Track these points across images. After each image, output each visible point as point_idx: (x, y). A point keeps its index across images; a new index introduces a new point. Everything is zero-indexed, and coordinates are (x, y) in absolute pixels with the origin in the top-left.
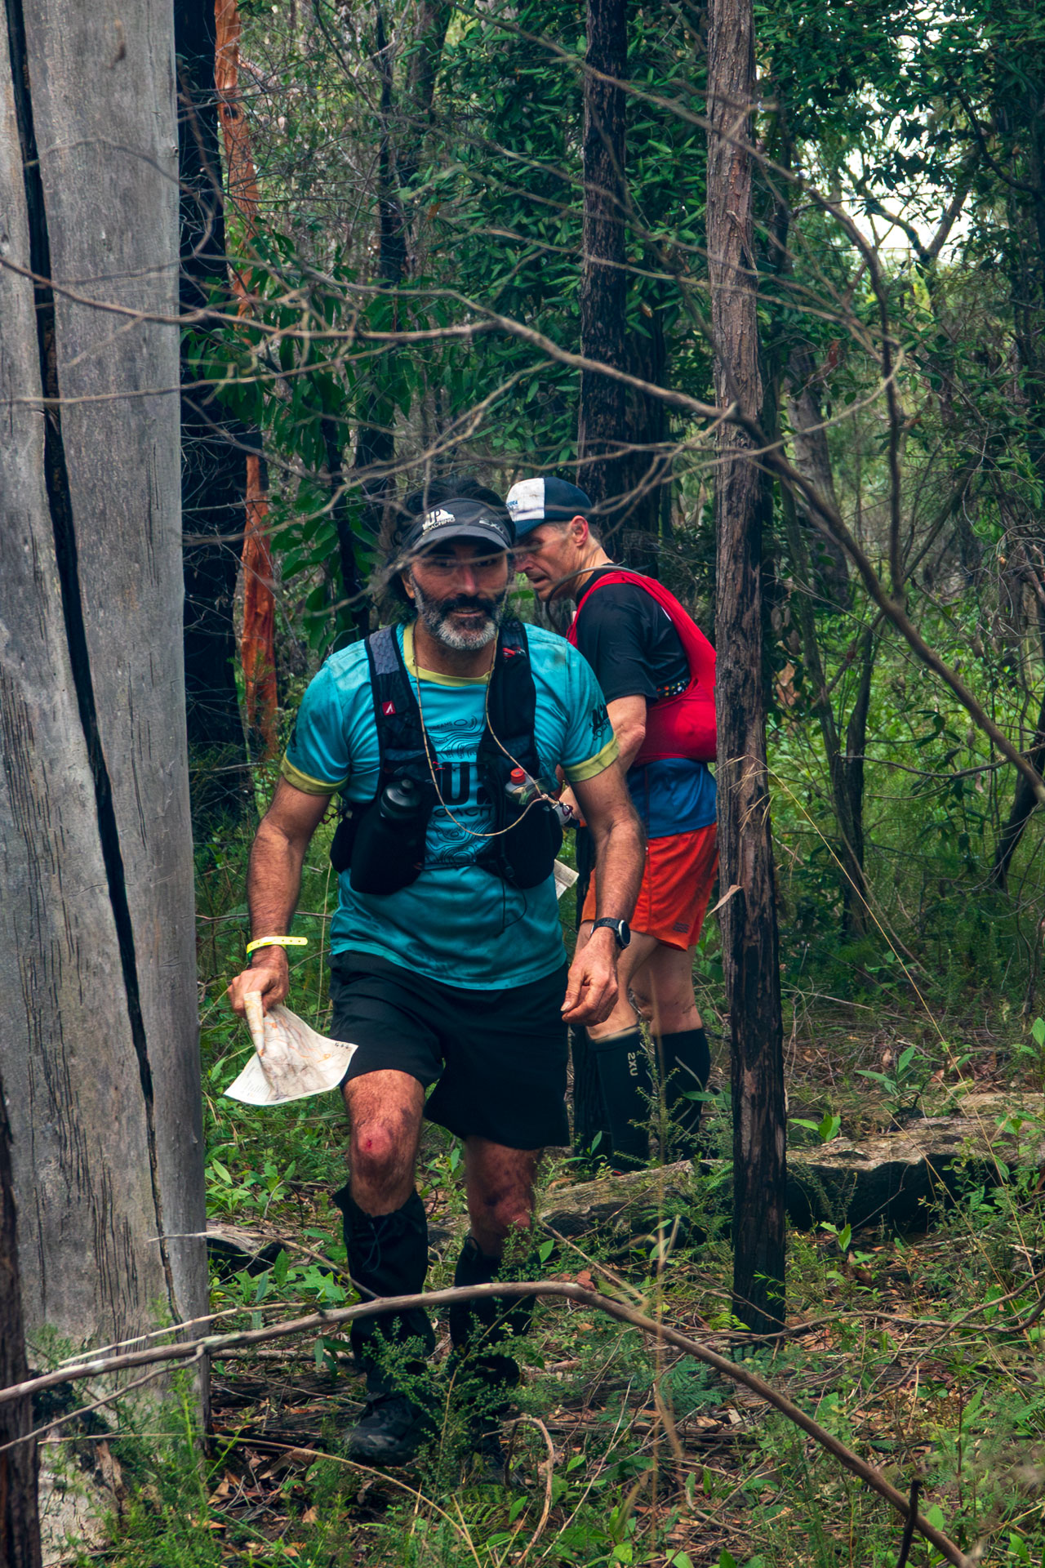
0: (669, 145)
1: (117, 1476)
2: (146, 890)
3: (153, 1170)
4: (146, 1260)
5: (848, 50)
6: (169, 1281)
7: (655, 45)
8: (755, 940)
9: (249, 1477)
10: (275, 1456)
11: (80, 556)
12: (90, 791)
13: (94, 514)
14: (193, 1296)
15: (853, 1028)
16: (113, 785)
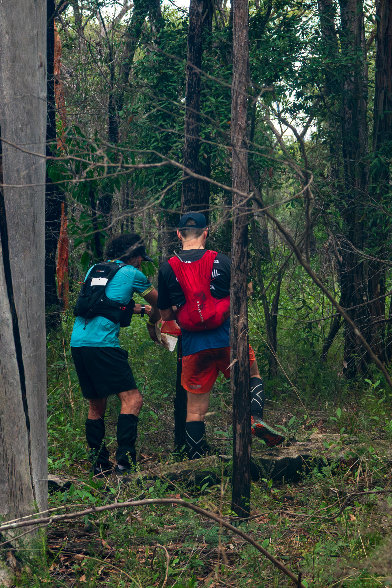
0: (214, 98)
1: (15, 563)
2: (30, 357)
3: (30, 455)
4: (26, 487)
5: (278, 66)
6: (34, 494)
7: (210, 63)
8: (242, 379)
9: (61, 564)
10: (70, 557)
11: (9, 238)
12: (11, 321)
13: (14, 224)
14: (43, 500)
15: (272, 409)
16: (19, 319)
